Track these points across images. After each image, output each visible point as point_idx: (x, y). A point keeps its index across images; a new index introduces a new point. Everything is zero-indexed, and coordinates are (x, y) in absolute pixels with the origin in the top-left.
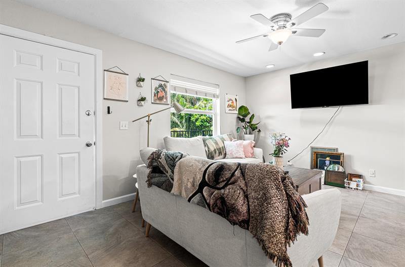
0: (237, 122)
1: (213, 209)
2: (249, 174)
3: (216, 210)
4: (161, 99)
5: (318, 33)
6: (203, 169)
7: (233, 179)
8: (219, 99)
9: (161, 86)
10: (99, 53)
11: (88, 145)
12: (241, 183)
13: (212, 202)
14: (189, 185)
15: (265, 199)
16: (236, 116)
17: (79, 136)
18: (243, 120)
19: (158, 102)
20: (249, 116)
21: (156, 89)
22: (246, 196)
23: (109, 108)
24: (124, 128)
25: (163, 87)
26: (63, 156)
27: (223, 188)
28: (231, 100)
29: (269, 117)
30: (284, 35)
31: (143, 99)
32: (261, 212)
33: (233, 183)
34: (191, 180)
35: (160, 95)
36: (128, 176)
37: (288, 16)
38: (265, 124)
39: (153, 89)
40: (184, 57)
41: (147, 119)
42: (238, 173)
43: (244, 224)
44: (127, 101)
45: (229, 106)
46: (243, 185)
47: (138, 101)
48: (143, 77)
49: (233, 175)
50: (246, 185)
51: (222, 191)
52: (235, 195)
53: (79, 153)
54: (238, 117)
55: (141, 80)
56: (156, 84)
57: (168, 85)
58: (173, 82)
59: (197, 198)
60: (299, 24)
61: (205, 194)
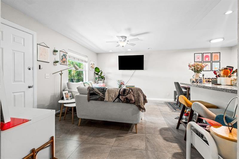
0: (94, 75)
1: (124, 102)
2: (134, 90)
3: (125, 102)
4: (64, 62)
5: (133, 45)
6: (119, 91)
7: (129, 92)
8: (87, 63)
9: (64, 55)
10: (35, 34)
11: (29, 87)
12: (132, 93)
13: (123, 100)
14: (113, 96)
15: (139, 96)
16: (94, 72)
17: (24, 82)
18: (97, 74)
19: (63, 63)
20: (100, 72)
21: (62, 56)
22: (134, 96)
23: (40, 66)
24: (47, 77)
25: (65, 56)
26: (15, 94)
27: (127, 95)
28: (92, 64)
29: (109, 73)
30: (124, 44)
31: (57, 62)
32: (138, 99)
33: (130, 93)
34: (114, 95)
35: (64, 59)
36: (49, 104)
37: (126, 37)
38: (107, 76)
39: (61, 56)
40: (75, 41)
41: (60, 73)
42: (130, 90)
43: (134, 103)
44: (49, 63)
45: (91, 67)
46: (132, 94)
47: (54, 62)
48: (56, 49)
49: (129, 91)
50: (133, 93)
51: (126, 96)
52: (131, 96)
53: (24, 92)
54: (95, 73)
55: (55, 51)
56: (62, 54)
57: (67, 54)
58: (69, 54)
59: (117, 100)
60: (130, 41)
61: (120, 98)
